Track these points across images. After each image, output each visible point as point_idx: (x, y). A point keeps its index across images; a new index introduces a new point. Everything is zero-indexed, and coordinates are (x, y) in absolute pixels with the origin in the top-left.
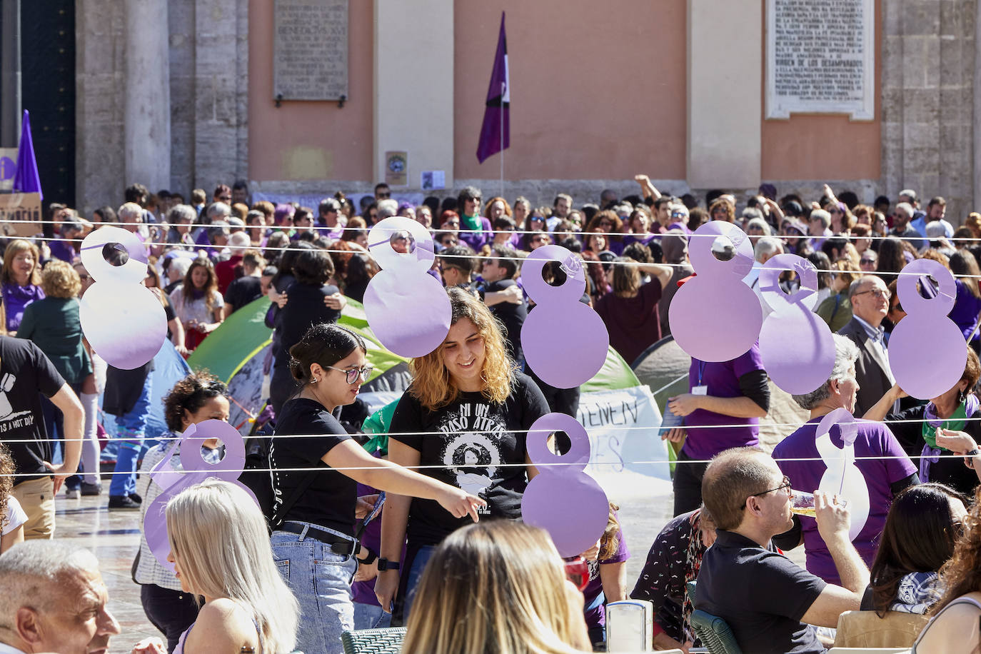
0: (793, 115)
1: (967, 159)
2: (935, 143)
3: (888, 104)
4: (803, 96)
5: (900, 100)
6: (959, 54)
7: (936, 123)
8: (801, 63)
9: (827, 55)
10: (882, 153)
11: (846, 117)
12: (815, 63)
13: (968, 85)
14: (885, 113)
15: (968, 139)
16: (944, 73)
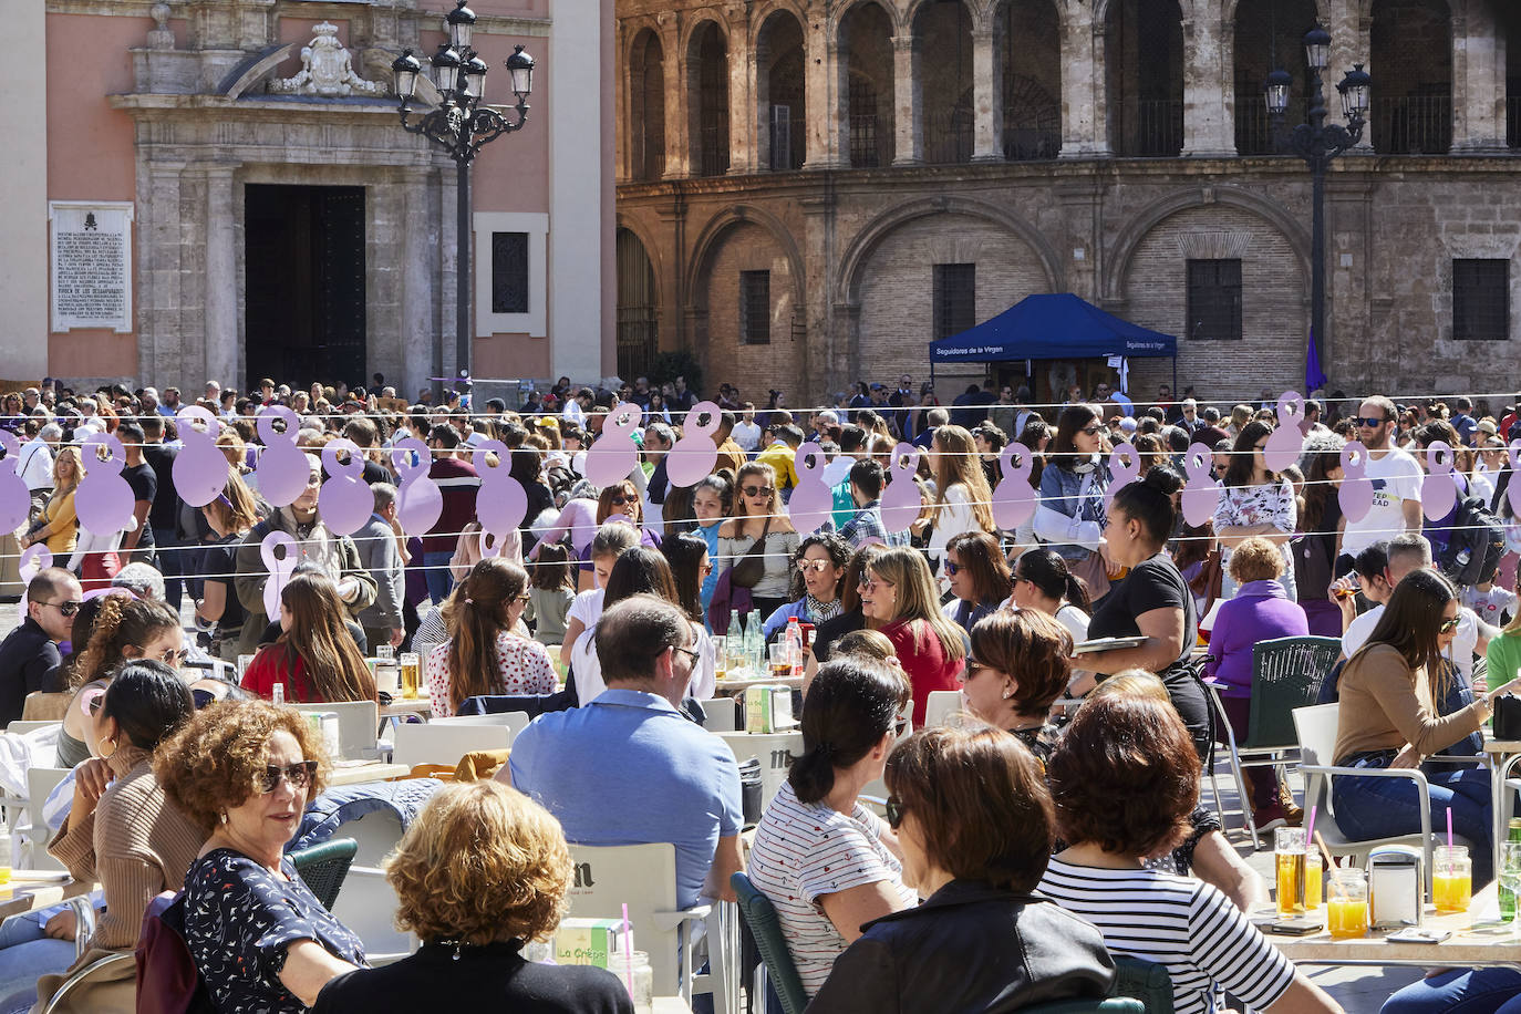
0: (71, 329)
1: (201, 361)
2: (177, 349)
3: (142, 320)
4: (79, 315)
5: (150, 318)
6: (195, 284)
7: (178, 334)
8: (77, 291)
9: (97, 285)
10: (139, 356)
11: (112, 330)
12: (87, 291)
13: (201, 306)
14: (140, 327)
15: (201, 347)
16: (183, 298)
